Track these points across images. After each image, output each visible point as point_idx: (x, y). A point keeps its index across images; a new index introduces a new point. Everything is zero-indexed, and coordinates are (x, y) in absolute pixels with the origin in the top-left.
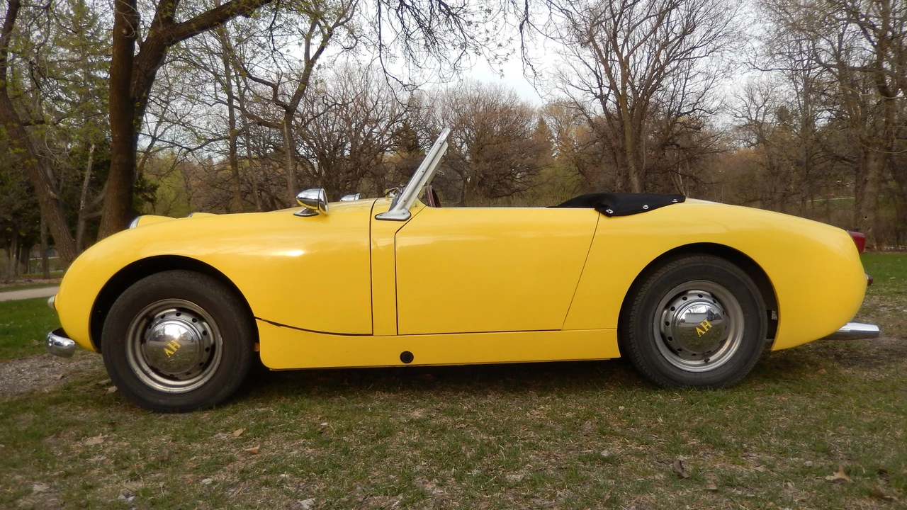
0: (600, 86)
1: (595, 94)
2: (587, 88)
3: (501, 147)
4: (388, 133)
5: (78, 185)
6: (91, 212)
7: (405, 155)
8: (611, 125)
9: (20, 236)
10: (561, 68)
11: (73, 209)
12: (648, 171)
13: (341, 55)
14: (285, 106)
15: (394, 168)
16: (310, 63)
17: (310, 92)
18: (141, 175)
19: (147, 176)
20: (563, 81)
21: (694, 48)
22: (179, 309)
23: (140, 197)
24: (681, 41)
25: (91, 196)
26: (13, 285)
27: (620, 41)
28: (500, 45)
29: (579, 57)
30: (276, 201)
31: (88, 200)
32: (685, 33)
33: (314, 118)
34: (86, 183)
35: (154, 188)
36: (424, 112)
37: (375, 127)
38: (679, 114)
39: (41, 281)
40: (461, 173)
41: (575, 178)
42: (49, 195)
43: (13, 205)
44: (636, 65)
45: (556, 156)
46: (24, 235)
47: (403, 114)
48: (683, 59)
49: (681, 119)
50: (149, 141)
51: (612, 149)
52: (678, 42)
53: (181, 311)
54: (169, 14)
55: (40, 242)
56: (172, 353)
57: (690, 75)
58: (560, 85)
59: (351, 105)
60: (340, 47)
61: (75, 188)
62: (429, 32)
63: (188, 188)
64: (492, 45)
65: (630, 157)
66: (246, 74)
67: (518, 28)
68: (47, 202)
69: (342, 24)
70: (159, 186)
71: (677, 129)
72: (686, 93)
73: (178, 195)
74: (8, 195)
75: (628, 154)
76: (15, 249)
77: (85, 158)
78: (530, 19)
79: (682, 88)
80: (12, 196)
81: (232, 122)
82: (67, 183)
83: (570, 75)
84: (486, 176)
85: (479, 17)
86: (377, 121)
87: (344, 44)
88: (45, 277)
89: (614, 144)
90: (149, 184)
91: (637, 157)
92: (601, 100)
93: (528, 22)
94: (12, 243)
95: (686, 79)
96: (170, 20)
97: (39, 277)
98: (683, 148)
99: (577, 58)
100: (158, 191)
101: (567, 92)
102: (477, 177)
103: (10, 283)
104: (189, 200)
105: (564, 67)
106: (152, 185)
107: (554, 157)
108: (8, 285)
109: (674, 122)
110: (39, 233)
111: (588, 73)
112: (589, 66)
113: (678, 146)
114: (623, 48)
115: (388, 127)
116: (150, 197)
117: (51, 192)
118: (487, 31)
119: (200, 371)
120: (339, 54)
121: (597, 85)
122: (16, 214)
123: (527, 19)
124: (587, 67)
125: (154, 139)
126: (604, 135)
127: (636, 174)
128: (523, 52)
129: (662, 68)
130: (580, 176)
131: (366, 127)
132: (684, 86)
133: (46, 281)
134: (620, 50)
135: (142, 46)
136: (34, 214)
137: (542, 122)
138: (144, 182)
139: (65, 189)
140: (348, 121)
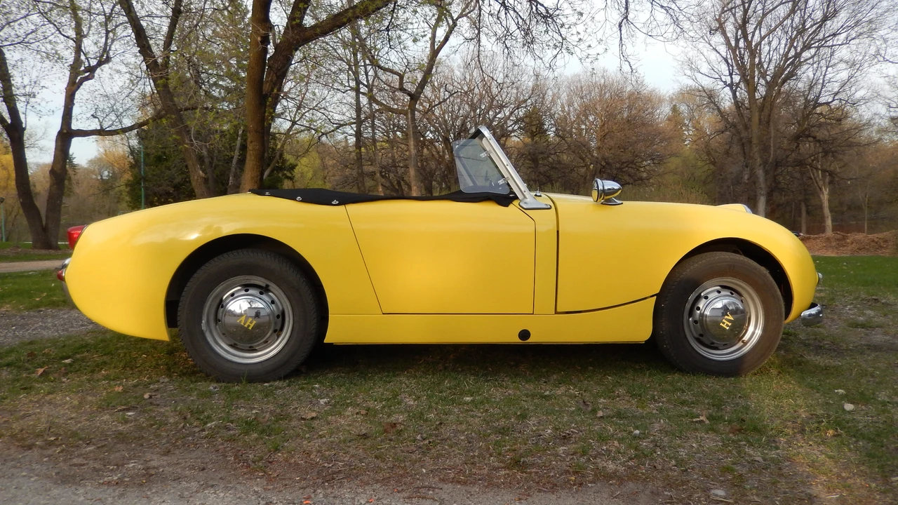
0: (731, 75)
1: (725, 83)
2: (717, 76)
3: (625, 135)
4: (511, 118)
5: (227, 163)
7: (528, 140)
8: (741, 115)
10: (690, 55)
11: (223, 184)
12: (777, 164)
13: (462, 46)
14: (409, 94)
15: (516, 153)
16: (435, 53)
17: (436, 79)
18: (281, 155)
19: (287, 156)
20: (691, 69)
21: (834, 35)
23: (280, 175)
24: (820, 26)
25: (238, 173)
27: (750, 28)
28: (590, 46)
29: (710, 44)
30: (402, 183)
32: (825, 18)
33: (440, 103)
34: (235, 161)
35: (293, 167)
36: (549, 97)
37: (499, 112)
38: (817, 104)
40: (583, 160)
41: (707, 167)
42: (199, 174)
43: (174, 179)
44: (771, 53)
45: (689, 144)
47: (527, 100)
48: (822, 46)
49: (818, 110)
50: (288, 124)
51: (741, 139)
52: (818, 28)
54: (298, 21)
57: (832, 62)
58: (688, 72)
59: (476, 91)
60: (462, 38)
61: (225, 165)
62: (527, 32)
63: (324, 167)
64: (583, 46)
65: (755, 149)
66: (375, 63)
67: (617, 26)
68: (197, 180)
69: (466, 15)
70: (296, 165)
71: (813, 120)
72: (826, 82)
73: (315, 174)
74: (170, 170)
75: (754, 146)
77: (234, 139)
78: (630, 16)
79: (822, 77)
80: (174, 170)
81: (358, 109)
82: (219, 161)
83: (699, 62)
84: (607, 163)
85: (573, 19)
86: (501, 107)
87: (465, 35)
89: (743, 135)
90: (288, 163)
91: (765, 149)
92: (731, 89)
93: (627, 20)
95: (827, 67)
96: (300, 25)
98: (819, 141)
99: (708, 45)
100: (297, 170)
101: (695, 80)
102: (599, 165)
104: (325, 178)
105: (692, 53)
106: (291, 164)
107: (686, 145)
109: (810, 113)
111: (719, 60)
112: (719, 53)
113: (814, 138)
114: (753, 36)
115: (511, 113)
116: (289, 175)
117: (201, 172)
118: (578, 33)
120: (461, 45)
121: (727, 73)
123: (626, 17)
124: (718, 55)
125: (294, 123)
126: (734, 125)
127: (762, 166)
128: (621, 50)
129: (798, 55)
130: (712, 167)
131: (491, 113)
132: (825, 75)
134: (750, 39)
135: (276, 47)
137: (674, 109)
138: (284, 161)
139: (216, 166)
140: (473, 107)
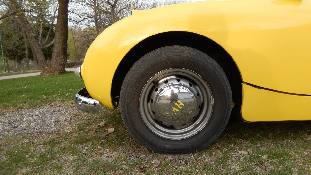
6: (42, 46)
9: (18, 55)
14: (112, 5)
22: (177, 76)
26: (18, 73)
31: (41, 42)
39: (27, 71)
42: (32, 35)
43: (15, 44)
46: (19, 55)
53: (179, 77)
55: (25, 58)
56: (178, 110)
68: (32, 38)
74: (13, 41)
76: (17, 60)
77: (39, 26)
88: (28, 70)
94: (16, 58)
97: (26, 70)
103: (17, 72)
108: (16, 73)
110: (25, 54)
119: (191, 123)
122: (17, 47)
133: (29, 71)
136: (23, 47)
